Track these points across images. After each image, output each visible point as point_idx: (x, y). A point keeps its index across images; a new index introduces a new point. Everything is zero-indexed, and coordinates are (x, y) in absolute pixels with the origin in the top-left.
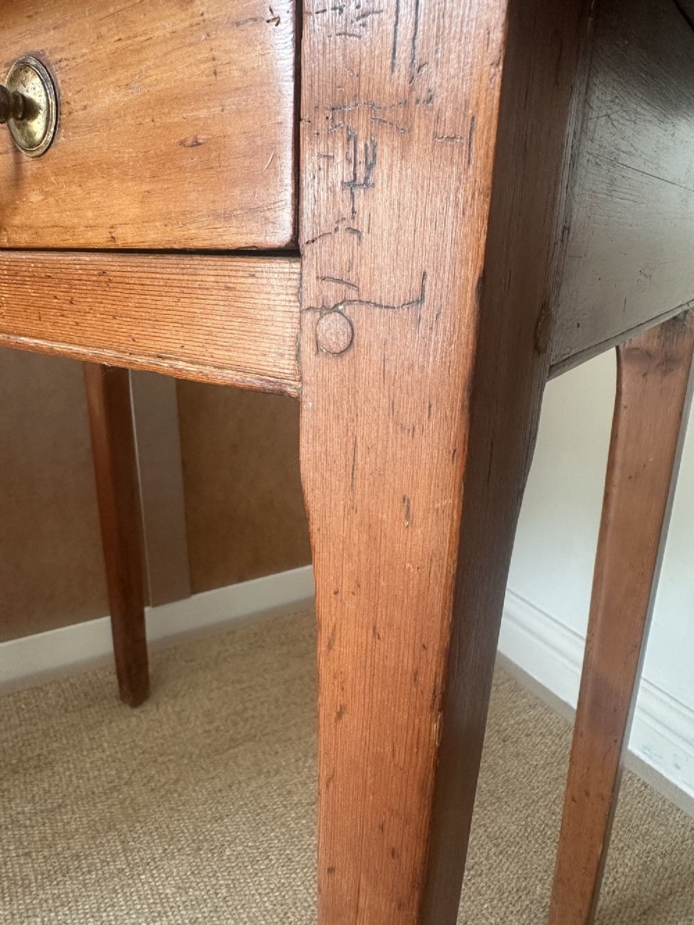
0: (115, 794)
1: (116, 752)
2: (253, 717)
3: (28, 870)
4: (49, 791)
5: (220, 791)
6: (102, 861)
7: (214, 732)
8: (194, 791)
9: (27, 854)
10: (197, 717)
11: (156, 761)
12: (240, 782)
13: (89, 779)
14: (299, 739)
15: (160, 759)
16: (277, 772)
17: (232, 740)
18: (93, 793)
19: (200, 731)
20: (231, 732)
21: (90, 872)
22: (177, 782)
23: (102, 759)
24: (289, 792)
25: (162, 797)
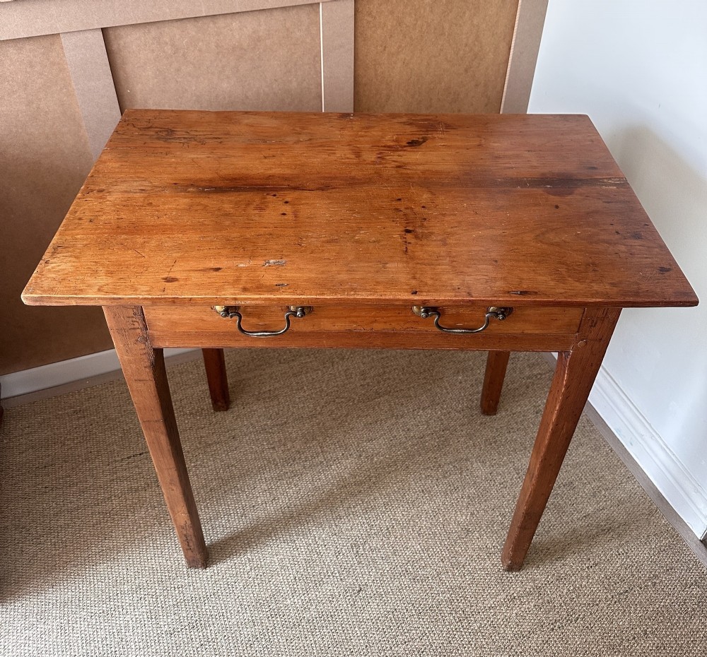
0: (314, 419)
1: (312, 393)
2: (389, 379)
3: (275, 455)
4: (279, 414)
5: (371, 424)
6: (312, 456)
7: (366, 386)
8: (357, 422)
9: (274, 448)
10: (356, 375)
11: (334, 401)
12: (381, 420)
13: (298, 408)
14: (415, 397)
15: (337, 400)
16: (402, 416)
17: (377, 392)
18: (302, 417)
19: (359, 385)
20: (376, 387)
21: (306, 461)
22: (347, 415)
23: (304, 397)
24: (408, 430)
25: (339, 424)
